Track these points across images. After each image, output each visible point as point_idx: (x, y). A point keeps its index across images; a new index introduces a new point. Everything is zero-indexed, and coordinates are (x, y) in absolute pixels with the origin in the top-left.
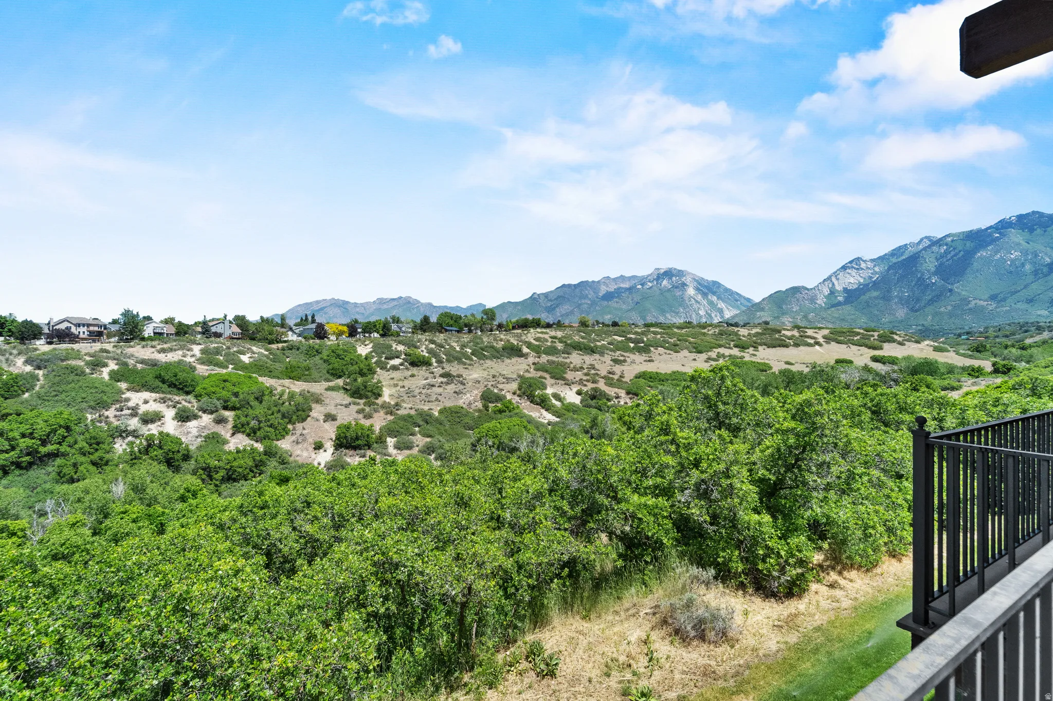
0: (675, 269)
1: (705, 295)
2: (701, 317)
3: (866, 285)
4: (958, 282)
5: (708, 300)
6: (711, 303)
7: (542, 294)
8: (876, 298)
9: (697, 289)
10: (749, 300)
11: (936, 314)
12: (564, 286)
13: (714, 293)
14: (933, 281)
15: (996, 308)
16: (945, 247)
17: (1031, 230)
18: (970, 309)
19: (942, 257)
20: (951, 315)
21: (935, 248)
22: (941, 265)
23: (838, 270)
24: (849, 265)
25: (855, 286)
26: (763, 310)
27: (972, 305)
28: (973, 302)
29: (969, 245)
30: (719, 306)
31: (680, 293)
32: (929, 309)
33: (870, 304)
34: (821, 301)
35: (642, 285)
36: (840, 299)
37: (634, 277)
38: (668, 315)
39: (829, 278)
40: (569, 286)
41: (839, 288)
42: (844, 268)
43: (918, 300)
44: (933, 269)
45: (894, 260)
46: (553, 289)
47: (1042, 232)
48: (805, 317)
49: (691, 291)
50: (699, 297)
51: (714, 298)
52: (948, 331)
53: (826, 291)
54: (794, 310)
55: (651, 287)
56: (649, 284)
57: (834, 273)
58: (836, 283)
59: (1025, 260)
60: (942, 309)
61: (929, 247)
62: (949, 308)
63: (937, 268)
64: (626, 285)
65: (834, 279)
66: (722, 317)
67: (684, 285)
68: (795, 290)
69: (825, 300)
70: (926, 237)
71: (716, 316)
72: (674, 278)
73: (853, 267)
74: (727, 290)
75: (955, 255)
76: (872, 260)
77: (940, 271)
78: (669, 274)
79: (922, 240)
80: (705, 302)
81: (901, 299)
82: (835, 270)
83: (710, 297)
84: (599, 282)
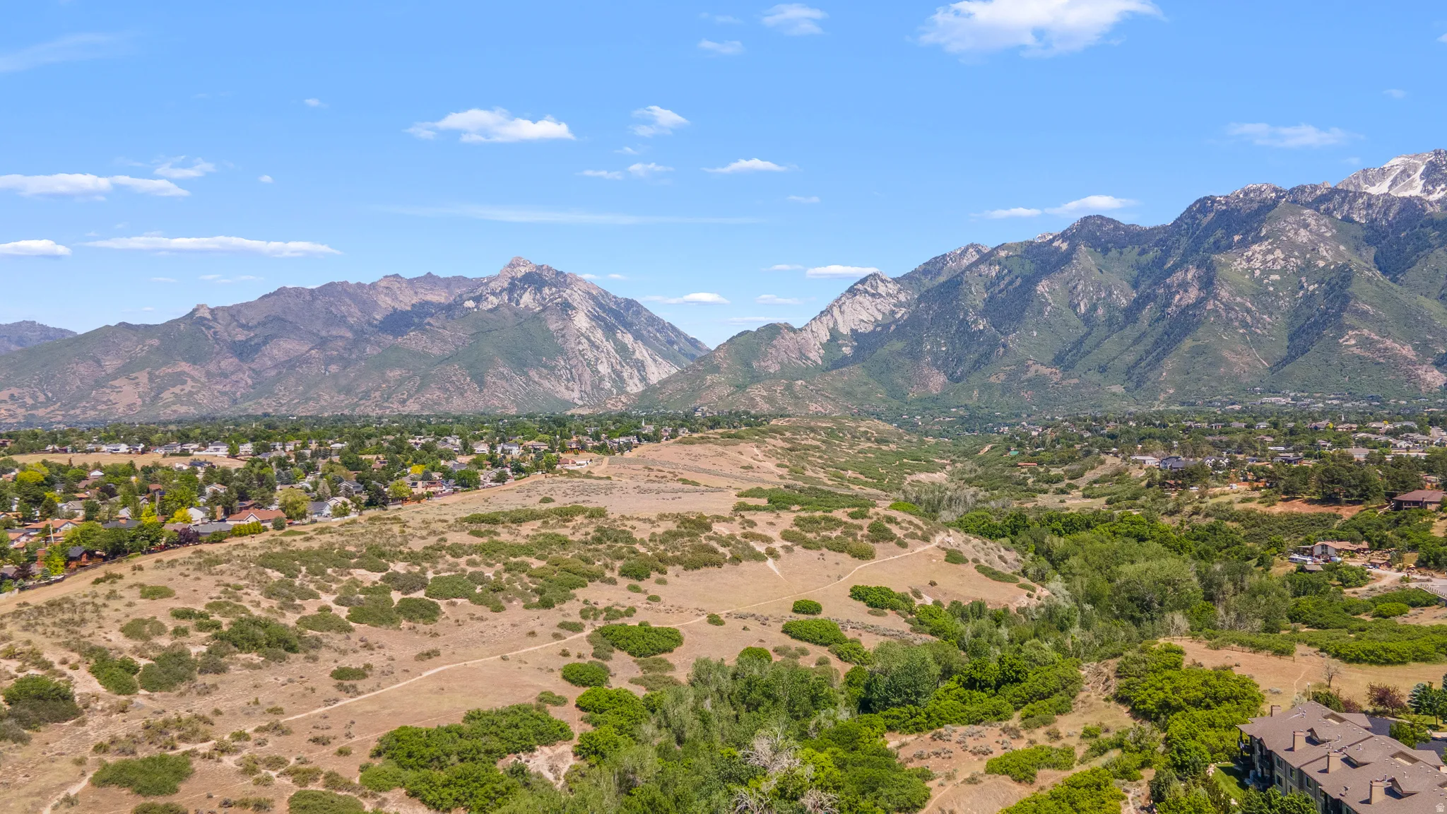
0: (549, 269)
1: (609, 331)
2: (601, 379)
3: (886, 327)
4: (1014, 331)
5: (616, 341)
6: (622, 349)
7: (223, 309)
8: (900, 354)
9: (595, 318)
10: (694, 343)
11: (987, 388)
12: (281, 292)
13: (628, 326)
14: (981, 327)
15: (1062, 379)
16: (997, 267)
17: (1106, 251)
18: (1029, 380)
19: (993, 285)
20: (1005, 389)
21: (983, 268)
22: (991, 298)
23: (843, 295)
24: (860, 286)
25: (870, 328)
26: (716, 369)
27: (1031, 374)
28: (1033, 369)
29: (1029, 267)
30: (638, 355)
31: (560, 325)
32: (975, 379)
33: (891, 366)
34: (815, 355)
35: (478, 299)
36: (847, 350)
37: (460, 280)
38: (533, 374)
39: (828, 311)
40: (298, 292)
41: (844, 329)
42: (852, 291)
43: (960, 361)
44: (981, 305)
45: (927, 283)
46: (253, 297)
47: (1118, 255)
48: (789, 388)
49: (581, 321)
50: (599, 335)
51: (628, 339)
52: (1000, 420)
53: (825, 336)
54: (772, 371)
55: (496, 309)
56: (491, 298)
57: (838, 300)
58: (840, 320)
59: (1098, 299)
60: (993, 379)
61: (976, 264)
62: (1002, 377)
63: (986, 305)
64: (439, 297)
65: (836, 312)
66: (643, 379)
67: (566, 307)
68: (773, 331)
69: (822, 351)
70: (972, 245)
71: (631, 378)
72: (546, 291)
73: (866, 292)
74: (653, 320)
75: (1011, 283)
76: (896, 281)
77: (992, 308)
78: (535, 280)
79: (967, 249)
80: (609, 346)
81: (936, 357)
82: (838, 295)
83: (619, 335)
84: (373, 286)
